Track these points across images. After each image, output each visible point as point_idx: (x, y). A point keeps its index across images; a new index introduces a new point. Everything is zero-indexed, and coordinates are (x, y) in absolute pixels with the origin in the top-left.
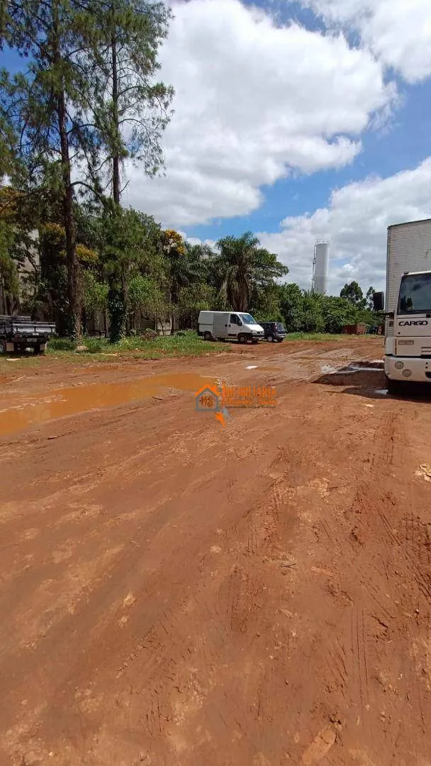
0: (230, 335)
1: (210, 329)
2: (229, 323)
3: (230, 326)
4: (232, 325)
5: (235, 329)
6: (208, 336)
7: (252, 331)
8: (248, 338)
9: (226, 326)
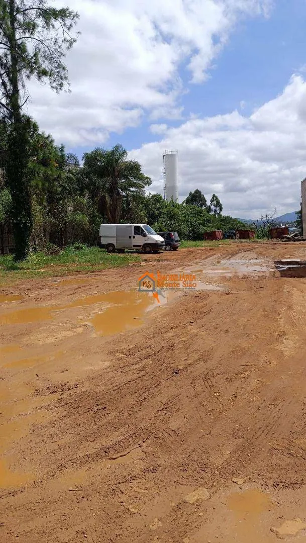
0: (134, 246)
1: (113, 241)
2: (133, 235)
3: (134, 237)
4: (136, 236)
5: (139, 240)
6: (111, 248)
7: (157, 241)
8: (154, 248)
9: (130, 237)
